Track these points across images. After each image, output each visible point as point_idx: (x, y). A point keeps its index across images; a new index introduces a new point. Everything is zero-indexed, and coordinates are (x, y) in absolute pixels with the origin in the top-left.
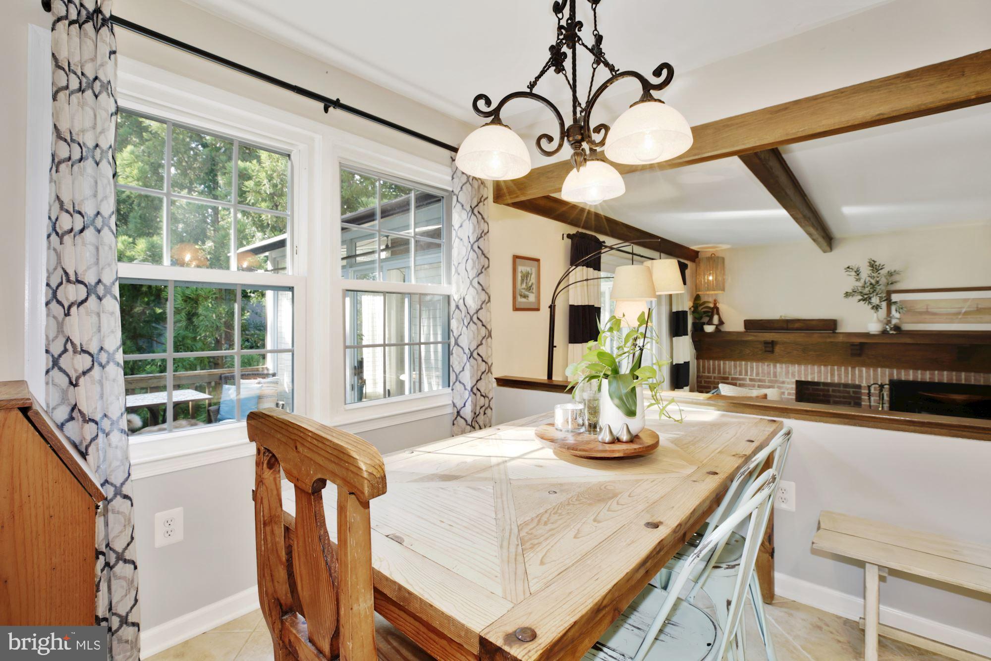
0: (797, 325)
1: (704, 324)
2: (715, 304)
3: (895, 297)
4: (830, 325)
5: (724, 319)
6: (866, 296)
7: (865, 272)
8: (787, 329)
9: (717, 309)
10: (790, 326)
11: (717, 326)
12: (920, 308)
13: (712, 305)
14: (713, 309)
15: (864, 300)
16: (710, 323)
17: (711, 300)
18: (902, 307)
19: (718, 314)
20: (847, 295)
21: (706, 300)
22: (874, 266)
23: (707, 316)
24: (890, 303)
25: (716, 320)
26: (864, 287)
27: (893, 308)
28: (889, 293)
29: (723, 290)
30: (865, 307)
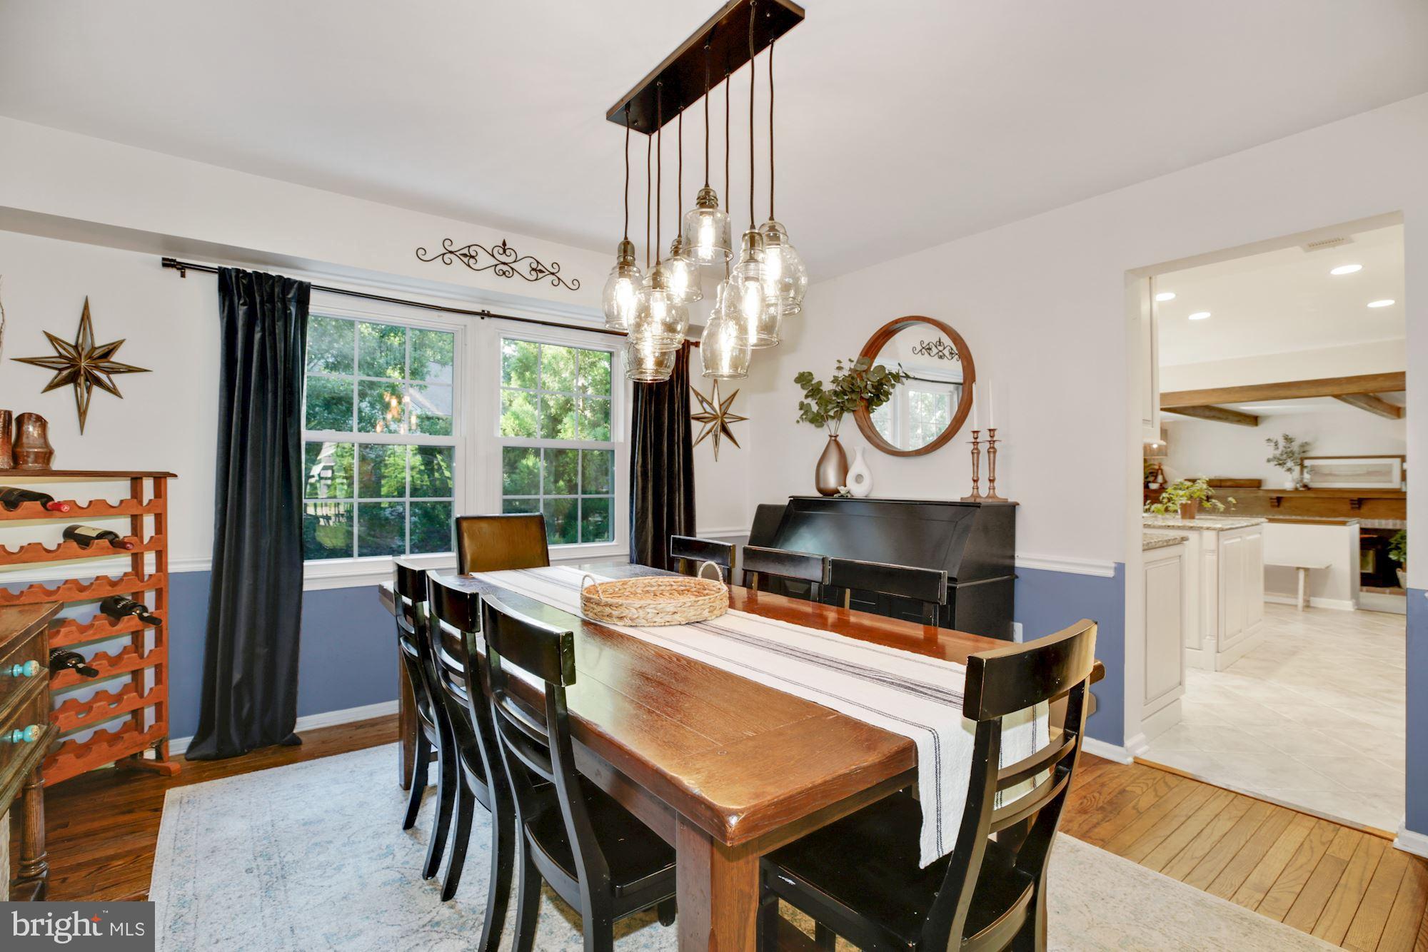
0: (1228, 484)
1: (1150, 482)
2: (1160, 466)
3: (1307, 463)
4: (1257, 484)
5: (1167, 479)
6: (1281, 462)
7: (1282, 443)
8: (1220, 487)
9: (1162, 470)
10: (1223, 484)
11: (1161, 485)
12: (1327, 471)
13: (1157, 467)
14: (1158, 470)
15: (1280, 464)
16: (1154, 481)
17: (1156, 463)
18: (1313, 470)
19: (1162, 474)
20: (1269, 461)
21: (1152, 462)
22: (1288, 439)
23: (1153, 476)
24: (1302, 466)
25: (1160, 479)
26: (1282, 455)
27: (1305, 470)
28: (1302, 459)
29: (1166, 455)
30: (1281, 470)
